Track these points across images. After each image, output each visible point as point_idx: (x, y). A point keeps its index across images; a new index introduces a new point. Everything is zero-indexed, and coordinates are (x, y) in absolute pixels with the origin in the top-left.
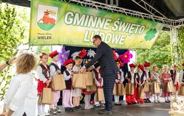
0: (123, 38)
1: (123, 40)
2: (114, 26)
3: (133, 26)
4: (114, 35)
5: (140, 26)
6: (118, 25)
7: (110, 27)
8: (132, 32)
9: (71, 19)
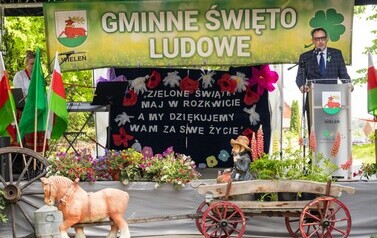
0: (243, 42)
1: (247, 46)
2: (209, 22)
3: (258, 15)
4: (216, 39)
5: (278, 10)
6: (220, 18)
7: (201, 24)
8: (263, 27)
9: (114, 24)
